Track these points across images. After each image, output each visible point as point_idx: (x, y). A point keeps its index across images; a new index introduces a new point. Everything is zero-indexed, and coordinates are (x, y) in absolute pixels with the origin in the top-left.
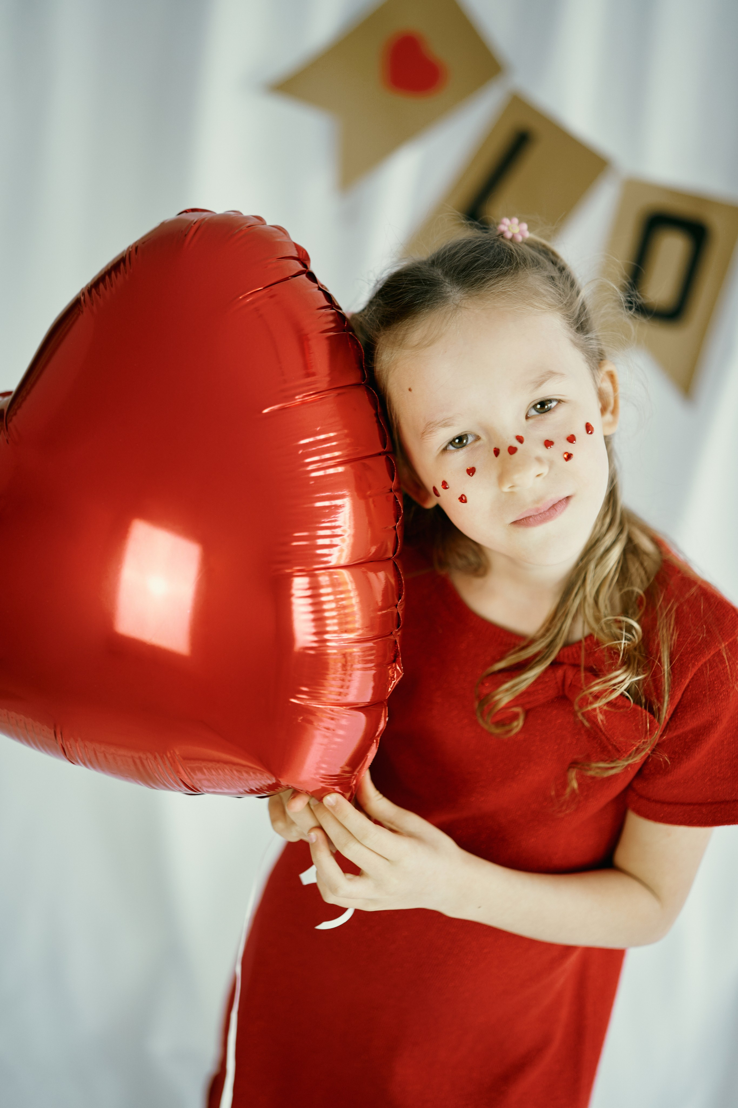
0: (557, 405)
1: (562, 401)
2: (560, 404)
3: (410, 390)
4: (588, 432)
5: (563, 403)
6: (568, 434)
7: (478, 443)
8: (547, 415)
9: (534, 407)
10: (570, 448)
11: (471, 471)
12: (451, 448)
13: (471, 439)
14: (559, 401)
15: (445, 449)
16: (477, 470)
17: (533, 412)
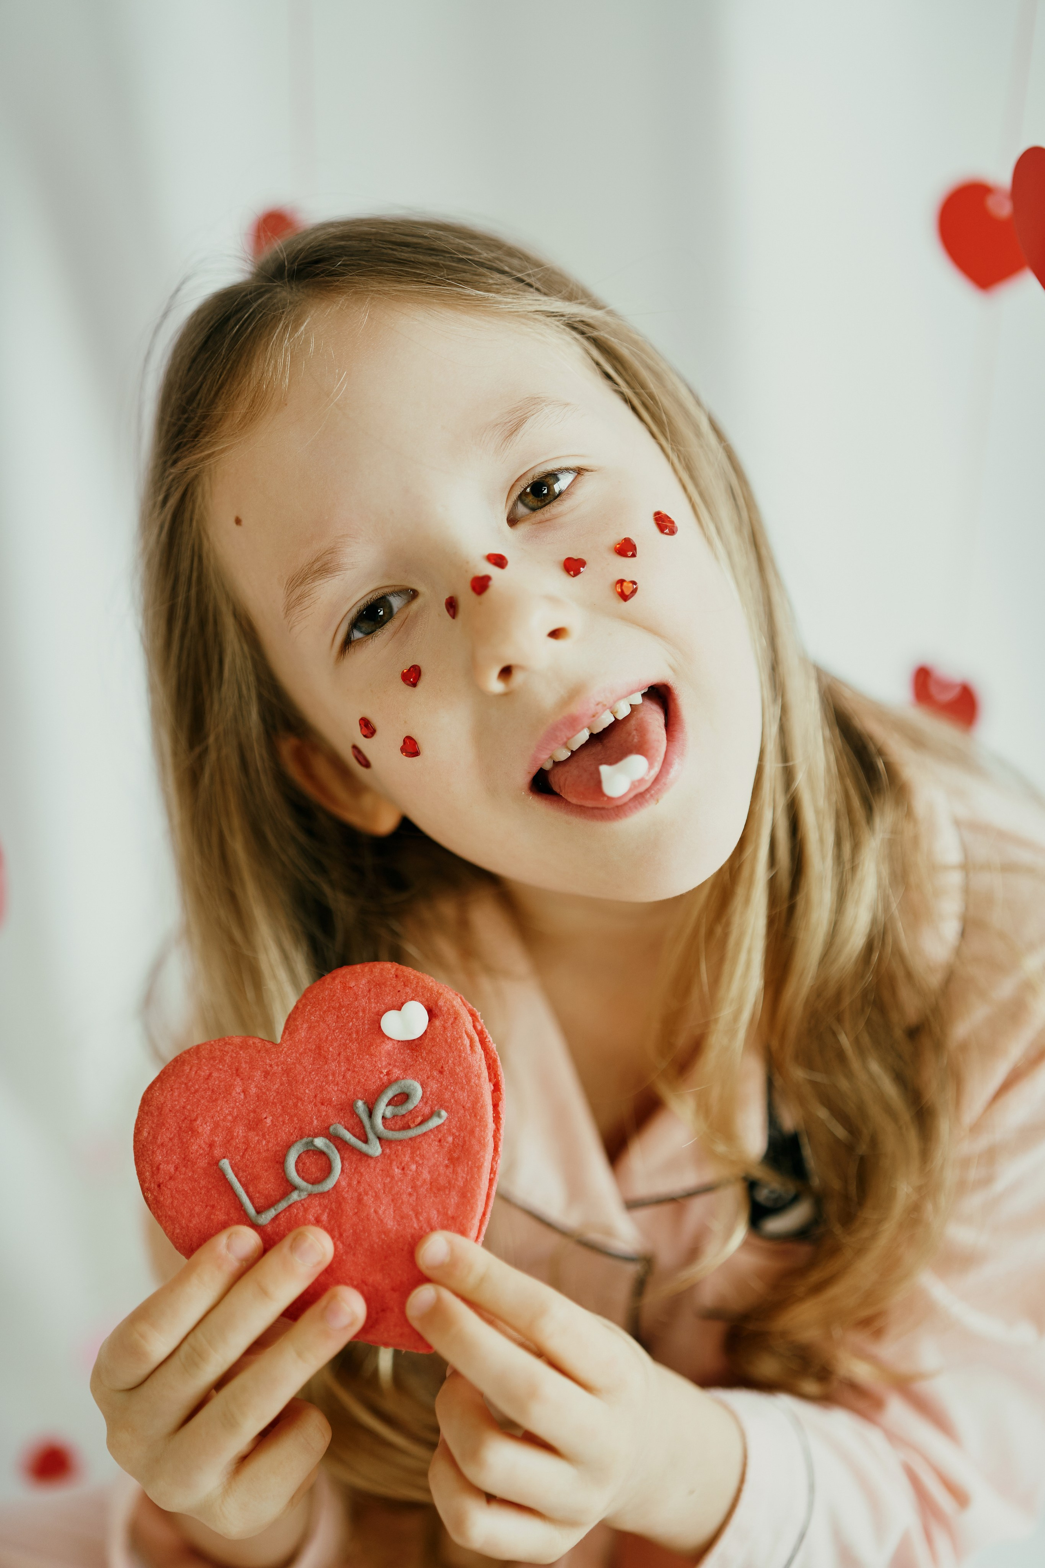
0: (576, 478)
1: (587, 470)
2: (580, 478)
3: (238, 521)
4: (662, 531)
5: (586, 473)
6: (617, 537)
7: (415, 605)
8: (555, 509)
9: (522, 497)
10: (625, 568)
11: (412, 676)
12: (357, 635)
13: (396, 602)
14: (579, 471)
15: (347, 643)
16: (423, 670)
17: (522, 510)
